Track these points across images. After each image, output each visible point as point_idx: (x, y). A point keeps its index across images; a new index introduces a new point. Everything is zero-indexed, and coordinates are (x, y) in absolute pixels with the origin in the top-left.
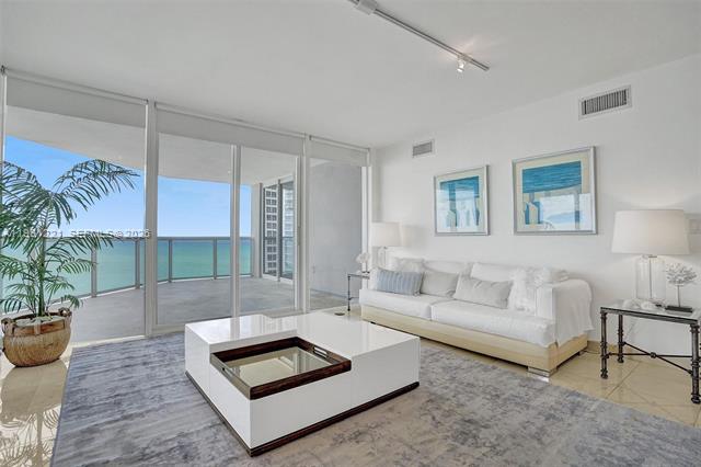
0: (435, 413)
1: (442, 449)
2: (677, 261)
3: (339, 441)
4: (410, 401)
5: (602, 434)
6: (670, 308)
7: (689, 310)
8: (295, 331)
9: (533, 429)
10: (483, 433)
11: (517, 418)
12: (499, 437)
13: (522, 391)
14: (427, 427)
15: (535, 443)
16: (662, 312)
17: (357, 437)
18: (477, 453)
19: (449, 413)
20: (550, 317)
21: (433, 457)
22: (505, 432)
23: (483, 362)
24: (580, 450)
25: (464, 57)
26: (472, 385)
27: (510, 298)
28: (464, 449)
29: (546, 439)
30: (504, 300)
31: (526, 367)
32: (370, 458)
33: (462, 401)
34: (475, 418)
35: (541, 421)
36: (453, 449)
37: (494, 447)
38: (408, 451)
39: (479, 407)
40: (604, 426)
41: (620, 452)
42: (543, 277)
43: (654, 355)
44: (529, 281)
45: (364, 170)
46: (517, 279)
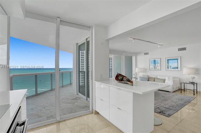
6: (191, 82)
7: (194, 83)
25: (160, 45)
27: (166, 81)
30: (164, 82)
42: (171, 78)
43: (189, 90)
44: (169, 78)
45: (133, 57)
46: (167, 78)
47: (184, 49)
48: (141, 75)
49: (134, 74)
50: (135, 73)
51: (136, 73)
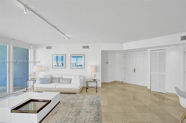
0: (66, 105)
1: (71, 109)
2: (94, 73)
3: (53, 115)
4: (60, 105)
5: (89, 99)
6: (94, 80)
7: (95, 80)
8: (31, 98)
9: (81, 102)
10: (75, 105)
11: (78, 101)
12: (77, 104)
13: (77, 97)
14: (67, 107)
15: (82, 103)
16: (93, 81)
17: (55, 113)
18: (76, 108)
19: (68, 104)
20: (79, 84)
21: (70, 111)
22: (78, 104)
23: (68, 94)
24: (87, 102)
25: (67, 37)
26: (69, 99)
27: (72, 82)
28: (74, 108)
29: (83, 103)
30: (70, 82)
31: (76, 93)
32: (61, 115)
33: (69, 101)
34: (73, 103)
35: (81, 101)
36: (72, 109)
37: (77, 106)
38: (66, 112)
39: (72, 101)
40: (89, 98)
41: (91, 101)
42: (77, 77)
43: (92, 87)
44: (75, 78)
45: (30, 50)
46: (73, 78)
47: (88, 47)
48: (41, 75)
49: (31, 75)
50: (32, 73)
51: (35, 73)
